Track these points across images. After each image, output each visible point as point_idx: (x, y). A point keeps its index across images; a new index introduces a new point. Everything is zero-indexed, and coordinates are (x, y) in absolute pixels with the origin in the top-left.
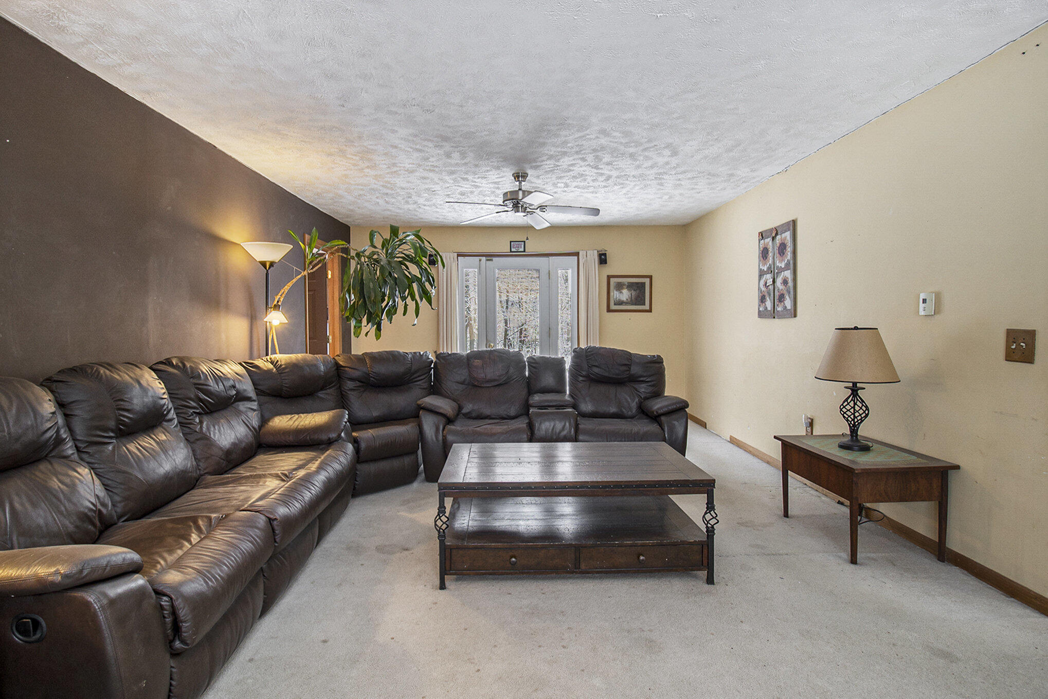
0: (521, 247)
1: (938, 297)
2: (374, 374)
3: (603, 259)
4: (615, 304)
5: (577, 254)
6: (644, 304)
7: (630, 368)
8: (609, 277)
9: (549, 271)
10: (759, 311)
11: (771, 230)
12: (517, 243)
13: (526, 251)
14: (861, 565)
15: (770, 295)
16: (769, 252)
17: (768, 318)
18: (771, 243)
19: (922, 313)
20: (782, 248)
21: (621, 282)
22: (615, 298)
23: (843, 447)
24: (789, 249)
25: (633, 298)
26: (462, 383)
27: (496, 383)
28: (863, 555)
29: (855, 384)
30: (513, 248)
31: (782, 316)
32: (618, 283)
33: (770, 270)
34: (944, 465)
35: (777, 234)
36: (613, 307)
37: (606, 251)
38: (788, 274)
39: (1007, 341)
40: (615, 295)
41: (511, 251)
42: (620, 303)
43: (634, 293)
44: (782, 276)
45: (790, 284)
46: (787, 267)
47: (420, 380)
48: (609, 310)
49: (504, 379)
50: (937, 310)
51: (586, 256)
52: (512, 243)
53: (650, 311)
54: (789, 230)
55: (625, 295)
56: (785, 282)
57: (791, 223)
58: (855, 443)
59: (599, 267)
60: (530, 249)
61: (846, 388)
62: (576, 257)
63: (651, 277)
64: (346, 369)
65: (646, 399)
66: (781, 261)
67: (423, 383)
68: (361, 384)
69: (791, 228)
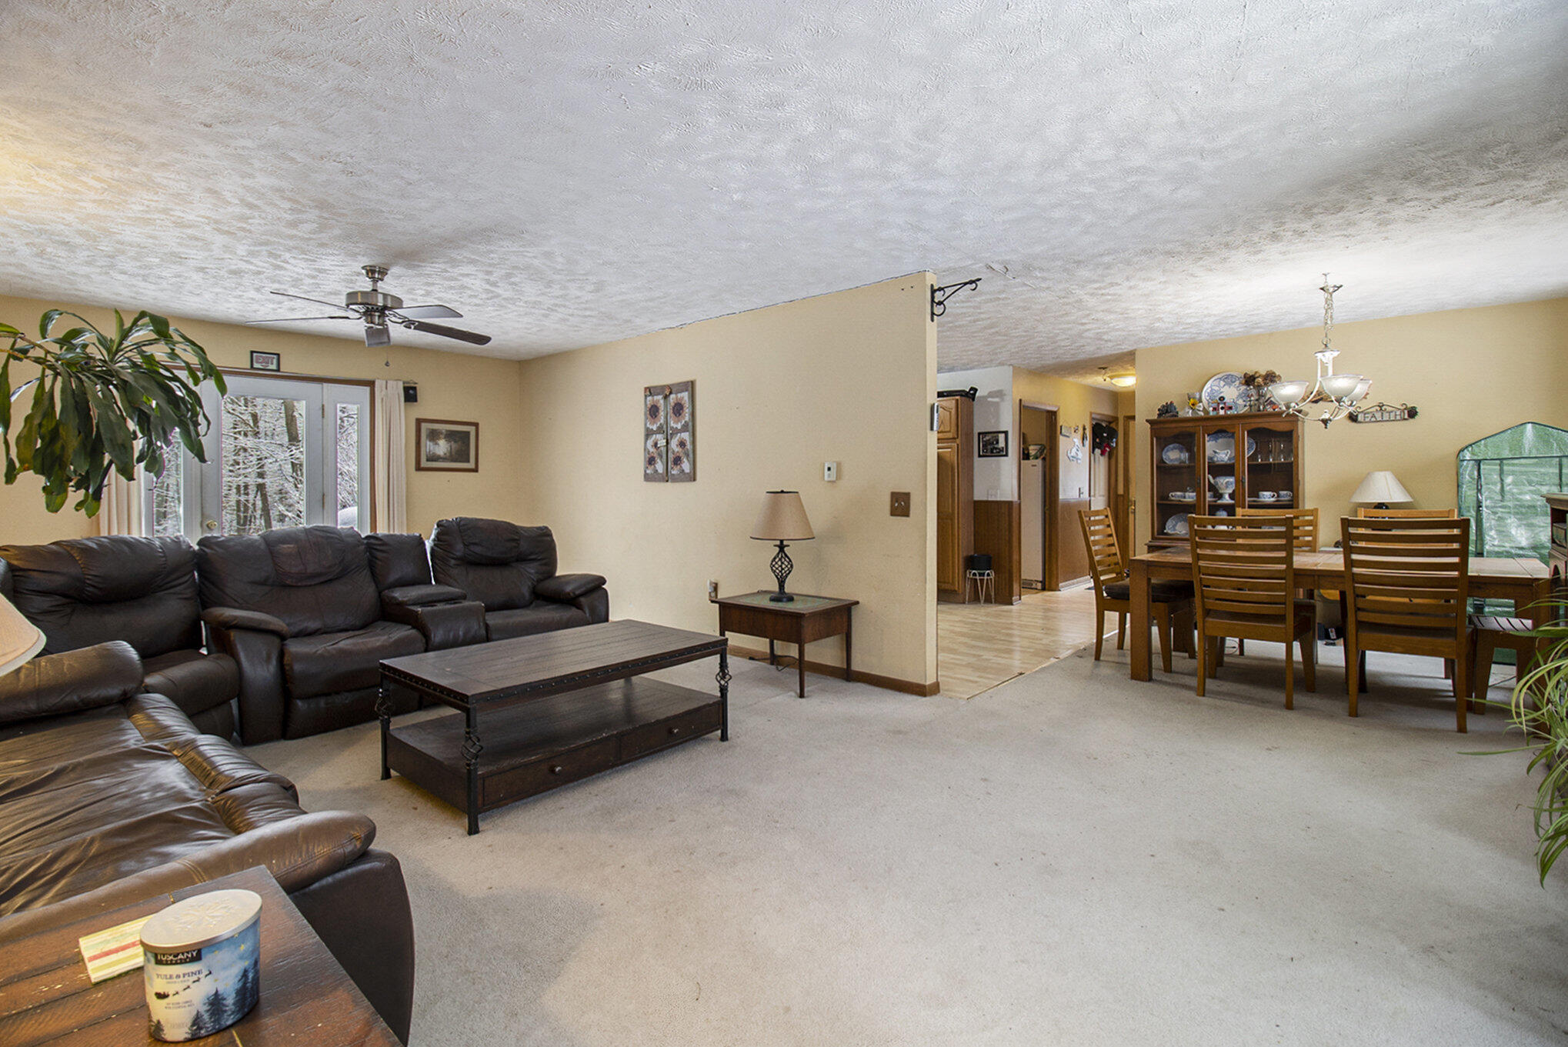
0: (272, 364)
1: (839, 465)
2: (97, 579)
3: (410, 395)
4: (428, 460)
5: (371, 384)
6: (468, 461)
7: (519, 544)
8: (419, 422)
9: (323, 406)
10: (646, 475)
11: (663, 387)
12: (264, 355)
13: (281, 370)
14: (808, 697)
15: (661, 457)
16: (660, 411)
17: (660, 481)
18: (662, 402)
19: (826, 478)
20: (678, 409)
21: (436, 430)
22: (428, 451)
23: (772, 600)
24: (687, 411)
25: (453, 453)
26: (263, 583)
27: (322, 579)
28: (809, 688)
29: (782, 541)
30: (257, 362)
31: (675, 479)
32: (433, 430)
33: (660, 430)
34: (847, 603)
35: (671, 393)
36: (424, 464)
37: (416, 383)
38: (686, 436)
39: (892, 501)
40: (428, 446)
41: (252, 367)
42: (433, 458)
43: (454, 446)
44: (677, 438)
45: (689, 446)
46: (685, 428)
47: (180, 584)
48: (419, 468)
49: (337, 571)
50: (839, 476)
51: (386, 388)
52: (255, 354)
53: (476, 470)
54: (687, 390)
55: (442, 447)
56: (682, 444)
57: (690, 384)
58: (782, 596)
59: (405, 408)
60: (286, 368)
61: (775, 546)
62: (368, 389)
63: (476, 425)
64: (31, 573)
65: (539, 581)
66: (676, 422)
67: (185, 589)
68: (64, 600)
69: (690, 389)
